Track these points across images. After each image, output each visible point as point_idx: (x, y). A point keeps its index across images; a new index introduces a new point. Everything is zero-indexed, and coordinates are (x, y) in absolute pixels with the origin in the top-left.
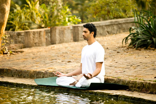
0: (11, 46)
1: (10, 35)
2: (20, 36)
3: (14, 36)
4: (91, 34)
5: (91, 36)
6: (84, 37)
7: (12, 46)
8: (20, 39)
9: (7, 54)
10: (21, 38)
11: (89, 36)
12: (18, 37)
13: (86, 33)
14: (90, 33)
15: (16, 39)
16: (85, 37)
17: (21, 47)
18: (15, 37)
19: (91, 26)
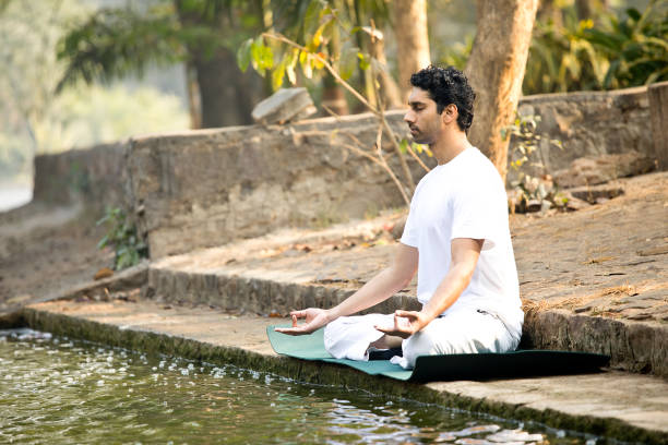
0: (578, 168)
1: (585, 113)
2: (633, 115)
3: (605, 117)
4: (444, 113)
5: (443, 125)
6: (416, 132)
7: (583, 169)
8: (634, 129)
9: (539, 214)
10: (642, 124)
11: (435, 123)
12: (622, 118)
13: (421, 110)
14: (440, 111)
15: (615, 130)
16: (417, 129)
17: (628, 170)
18: (607, 122)
19: (442, 79)
